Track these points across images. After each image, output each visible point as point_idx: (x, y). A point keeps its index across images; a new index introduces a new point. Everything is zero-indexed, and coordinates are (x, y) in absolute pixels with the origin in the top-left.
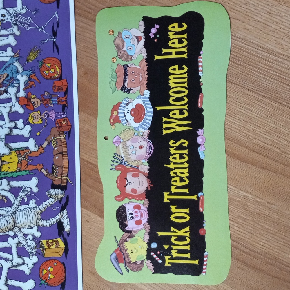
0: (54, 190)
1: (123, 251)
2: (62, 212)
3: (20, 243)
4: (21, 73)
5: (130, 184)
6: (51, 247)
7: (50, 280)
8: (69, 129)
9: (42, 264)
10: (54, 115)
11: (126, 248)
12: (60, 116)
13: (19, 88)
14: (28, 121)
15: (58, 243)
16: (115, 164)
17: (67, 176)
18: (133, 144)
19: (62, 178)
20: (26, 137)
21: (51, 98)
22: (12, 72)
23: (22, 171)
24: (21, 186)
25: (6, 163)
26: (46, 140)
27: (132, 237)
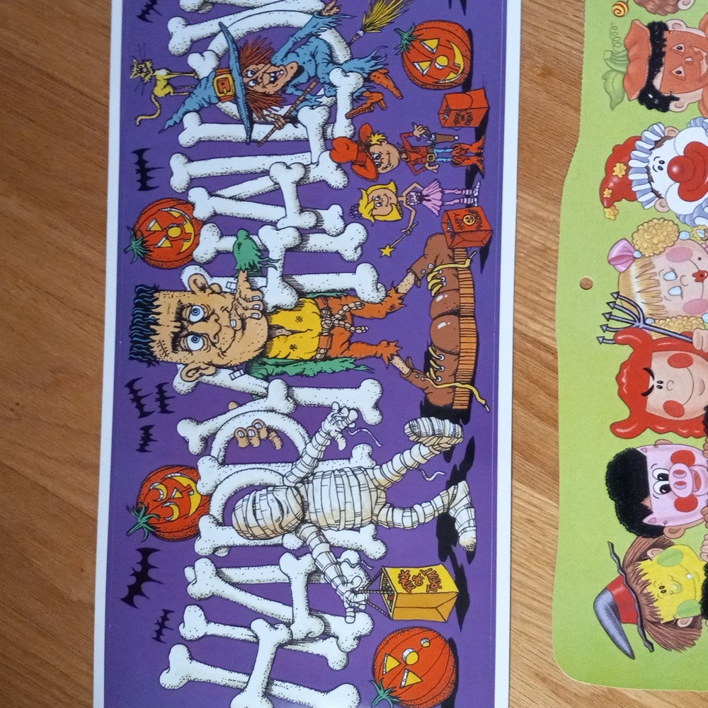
0: (431, 421)
1: (634, 585)
2: (452, 488)
3: (317, 571)
4: (341, 64)
5: (661, 388)
6: (413, 591)
7: (406, 688)
8: (485, 242)
9: (385, 640)
10: (439, 196)
11: (644, 578)
12: (457, 201)
13: (333, 109)
14: (358, 211)
15: (435, 580)
16: (613, 324)
17: (472, 383)
18: (673, 265)
19: (456, 387)
20: (350, 258)
21: (434, 145)
22: (316, 61)
23: (331, 359)
24: (327, 403)
25: (284, 332)
26: (409, 270)
27: (664, 546)
